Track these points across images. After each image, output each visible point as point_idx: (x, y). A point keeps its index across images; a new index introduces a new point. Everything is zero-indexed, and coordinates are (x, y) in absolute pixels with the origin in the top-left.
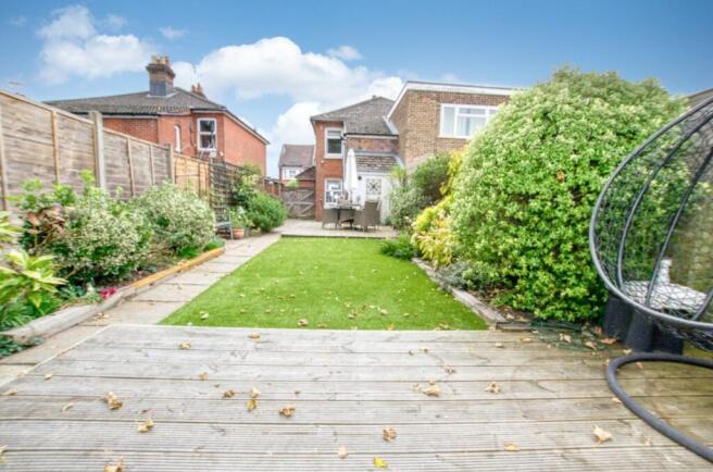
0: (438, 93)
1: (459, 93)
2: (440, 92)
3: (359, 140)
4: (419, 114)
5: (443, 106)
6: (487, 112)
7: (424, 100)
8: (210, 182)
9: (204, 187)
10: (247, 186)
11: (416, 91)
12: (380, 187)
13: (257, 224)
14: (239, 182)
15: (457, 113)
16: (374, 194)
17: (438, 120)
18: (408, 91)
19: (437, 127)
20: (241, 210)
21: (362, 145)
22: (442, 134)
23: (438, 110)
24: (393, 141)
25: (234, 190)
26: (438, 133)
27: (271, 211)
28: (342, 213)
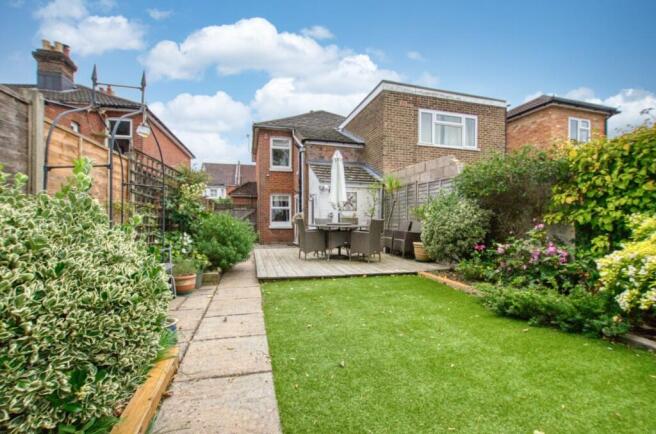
0: (415, 96)
1: (435, 99)
2: (417, 96)
3: (321, 148)
4: (397, 118)
5: (421, 110)
6: (464, 121)
7: (401, 102)
8: (129, 192)
9: (117, 198)
10: (189, 200)
11: (392, 93)
12: (355, 202)
13: (215, 261)
14: (177, 194)
15: (435, 120)
16: (349, 210)
17: (417, 125)
18: (384, 91)
19: (415, 133)
20: (187, 240)
21: (324, 153)
22: (421, 142)
23: (416, 115)
24: (358, 151)
25: (170, 205)
26: (416, 140)
27: (236, 239)
28: (331, 236)
